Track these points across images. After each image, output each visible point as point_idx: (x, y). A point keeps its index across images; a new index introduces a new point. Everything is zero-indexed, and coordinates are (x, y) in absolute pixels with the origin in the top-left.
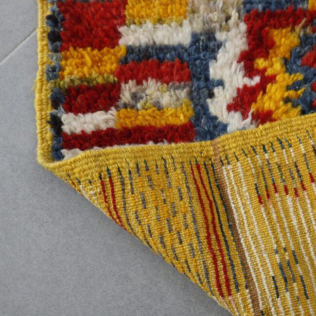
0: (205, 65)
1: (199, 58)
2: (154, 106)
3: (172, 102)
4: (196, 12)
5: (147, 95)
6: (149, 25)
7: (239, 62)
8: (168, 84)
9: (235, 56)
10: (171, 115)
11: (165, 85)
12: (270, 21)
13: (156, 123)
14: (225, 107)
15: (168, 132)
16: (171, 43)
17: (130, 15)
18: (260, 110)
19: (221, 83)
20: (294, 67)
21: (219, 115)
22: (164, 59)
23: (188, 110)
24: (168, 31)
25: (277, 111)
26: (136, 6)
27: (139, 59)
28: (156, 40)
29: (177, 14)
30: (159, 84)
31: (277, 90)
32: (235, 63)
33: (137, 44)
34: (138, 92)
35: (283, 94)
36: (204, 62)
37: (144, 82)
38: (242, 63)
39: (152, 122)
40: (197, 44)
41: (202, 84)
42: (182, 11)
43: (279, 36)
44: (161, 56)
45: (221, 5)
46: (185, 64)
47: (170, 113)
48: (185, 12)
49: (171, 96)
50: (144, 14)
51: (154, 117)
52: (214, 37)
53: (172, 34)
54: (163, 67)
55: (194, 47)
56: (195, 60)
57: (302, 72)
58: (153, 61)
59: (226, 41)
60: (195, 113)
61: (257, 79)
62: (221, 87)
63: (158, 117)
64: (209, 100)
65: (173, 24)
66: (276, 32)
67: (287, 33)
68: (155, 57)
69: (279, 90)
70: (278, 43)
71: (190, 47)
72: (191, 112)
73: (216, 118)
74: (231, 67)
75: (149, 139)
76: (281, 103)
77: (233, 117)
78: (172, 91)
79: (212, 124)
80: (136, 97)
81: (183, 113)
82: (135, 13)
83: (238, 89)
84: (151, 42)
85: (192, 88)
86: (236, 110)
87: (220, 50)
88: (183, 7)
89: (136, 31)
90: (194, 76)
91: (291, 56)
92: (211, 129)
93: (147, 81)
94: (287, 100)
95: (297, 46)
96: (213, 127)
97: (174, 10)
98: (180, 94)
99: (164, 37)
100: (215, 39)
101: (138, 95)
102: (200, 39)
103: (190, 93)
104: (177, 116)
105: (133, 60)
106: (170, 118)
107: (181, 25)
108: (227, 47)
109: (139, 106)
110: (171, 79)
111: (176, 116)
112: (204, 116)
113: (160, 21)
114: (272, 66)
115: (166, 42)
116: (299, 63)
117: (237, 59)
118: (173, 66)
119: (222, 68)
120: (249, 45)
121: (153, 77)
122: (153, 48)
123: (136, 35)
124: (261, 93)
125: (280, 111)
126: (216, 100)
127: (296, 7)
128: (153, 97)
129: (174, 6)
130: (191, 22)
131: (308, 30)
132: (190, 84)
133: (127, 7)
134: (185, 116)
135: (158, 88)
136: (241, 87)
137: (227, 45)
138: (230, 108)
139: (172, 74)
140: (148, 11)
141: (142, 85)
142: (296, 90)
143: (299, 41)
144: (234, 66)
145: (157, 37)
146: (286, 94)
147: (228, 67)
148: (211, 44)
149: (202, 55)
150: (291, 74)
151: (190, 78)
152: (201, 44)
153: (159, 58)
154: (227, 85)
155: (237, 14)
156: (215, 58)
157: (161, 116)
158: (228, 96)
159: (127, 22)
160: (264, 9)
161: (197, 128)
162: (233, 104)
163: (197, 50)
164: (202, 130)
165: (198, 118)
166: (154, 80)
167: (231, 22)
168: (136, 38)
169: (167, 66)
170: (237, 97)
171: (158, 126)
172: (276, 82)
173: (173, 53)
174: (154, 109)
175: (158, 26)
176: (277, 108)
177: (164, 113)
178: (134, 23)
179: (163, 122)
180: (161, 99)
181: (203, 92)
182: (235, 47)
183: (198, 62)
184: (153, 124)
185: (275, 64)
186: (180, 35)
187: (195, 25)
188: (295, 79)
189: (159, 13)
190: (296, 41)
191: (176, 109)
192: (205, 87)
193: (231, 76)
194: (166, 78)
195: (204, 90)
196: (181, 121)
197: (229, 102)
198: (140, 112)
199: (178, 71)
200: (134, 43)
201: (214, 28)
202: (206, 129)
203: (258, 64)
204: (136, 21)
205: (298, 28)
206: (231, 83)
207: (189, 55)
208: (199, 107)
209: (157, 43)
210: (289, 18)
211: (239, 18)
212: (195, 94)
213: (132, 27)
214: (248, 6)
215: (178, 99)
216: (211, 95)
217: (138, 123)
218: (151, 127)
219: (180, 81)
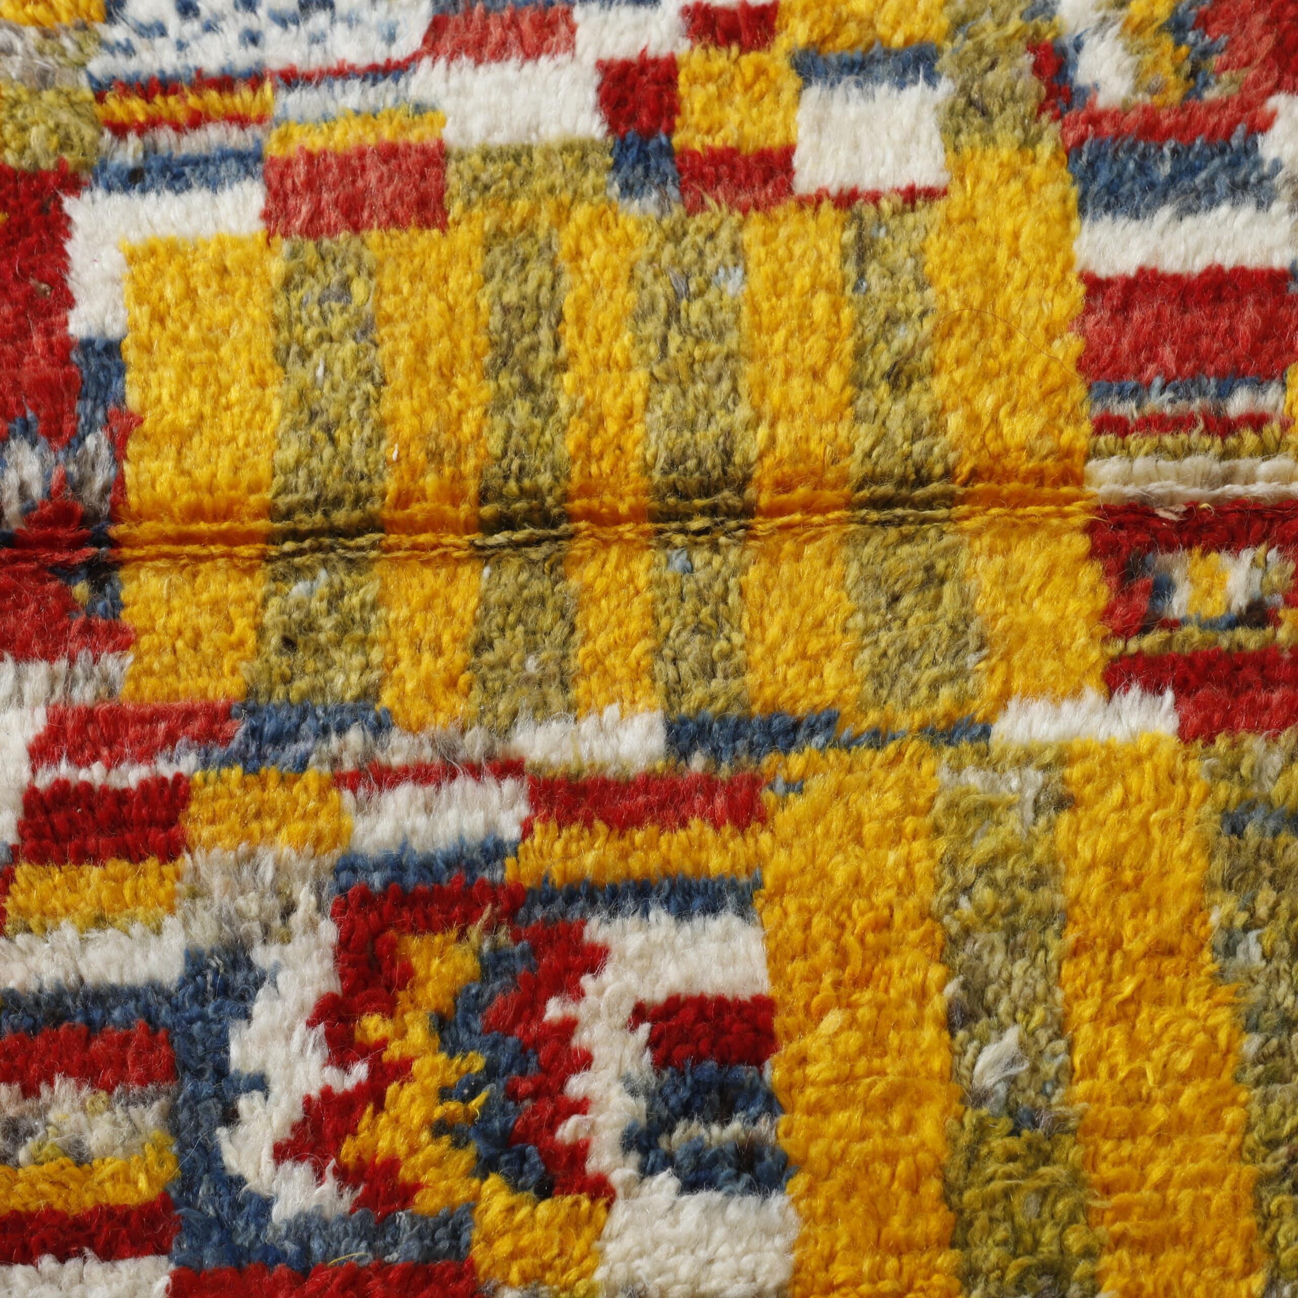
0: (218, 1036)
1: (202, 1017)
2: (66, 1154)
3: (118, 1142)
4: (202, 896)
5: (48, 1124)
6: (68, 932)
7: (311, 1024)
8: (110, 1091)
9: (302, 1008)
10: (113, 1177)
11: (103, 1094)
12: (400, 915)
13: (66, 1201)
14: (266, 1153)
15: (99, 1227)
16: (128, 979)
17: (19, 910)
18: (366, 1157)
19: (259, 1083)
20: (464, 1036)
21: (249, 1172)
22: (104, 1024)
23: (161, 1164)
24: (120, 946)
25: (412, 1160)
26: (37, 884)
27: (35, 1027)
28: (84, 972)
29: (150, 901)
30: (86, 1091)
31: (413, 1100)
32: (301, 1027)
33: (33, 987)
34: (23, 1117)
35: (431, 1112)
36: (216, 1028)
37: (44, 1089)
38: (321, 1028)
39: (54, 1198)
40: (199, 979)
41: (207, 1087)
42: (162, 893)
43: (425, 953)
44: (97, 1014)
45: (269, 875)
46: (161, 1034)
47: (108, 1170)
48: (172, 895)
49: (115, 1123)
50: (58, 905)
51: (64, 1186)
52: (248, 959)
53: (131, 954)
54: (97, 1045)
55: (191, 988)
56: (191, 1021)
57: (481, 1048)
58: (71, 1028)
59: (277, 967)
60: (182, 1169)
61: (360, 1071)
62: (257, 1095)
63: (72, 1185)
64: (222, 1132)
65: (136, 930)
66: (414, 943)
67: (446, 943)
68: (78, 1020)
69: (419, 1100)
70: (421, 973)
71: (180, 988)
72: (169, 1166)
73: (240, 1181)
74: (288, 1038)
75: (44, 1249)
76: (425, 1136)
77: (288, 1178)
78: (118, 1109)
79: (226, 1199)
80: (16, 1131)
81: (147, 1171)
82: (34, 904)
83: (308, 1100)
84: (73, 978)
85: (175, 1099)
86: (299, 1158)
87: (261, 992)
88: (167, 883)
89: (32, 951)
90: (185, 1067)
91: (456, 1007)
92: (226, 1212)
93: (51, 1083)
94: (439, 1128)
95: (473, 980)
96: (230, 1205)
97: (142, 893)
98: (142, 1116)
99: (108, 963)
100: (250, 966)
101: (23, 1125)
102: (209, 966)
103: (170, 1116)
104: (131, 1181)
105: (15, 1029)
106: (108, 1186)
107: (158, 931)
108: (280, 985)
109: (22, 1155)
110: (121, 1077)
111: (127, 1180)
112: (206, 1177)
113: (100, 921)
114: (402, 1034)
115: (113, 978)
116: (477, 1025)
117: (307, 1016)
118: (125, 1041)
119: (264, 1040)
120: (342, 977)
121: (68, 1073)
122: (75, 995)
123: (32, 962)
124: (369, 1109)
125: (420, 1158)
126: (242, 1130)
127: (474, 878)
128: (66, 1128)
129: (142, 880)
130: (186, 924)
131: (503, 936)
132: (173, 1089)
133: (13, 888)
134: (150, 1180)
135: (83, 1103)
136: (315, 1093)
137: (280, 978)
138: (280, 1153)
139: (124, 1063)
140: (70, 899)
141: (39, 1096)
142: (466, 1100)
143: (477, 964)
144: (297, 1037)
145: (89, 966)
146: (438, 1112)
147: (281, 1038)
148: (238, 979)
149: (210, 1010)
150: (452, 1055)
151: (172, 1072)
152: (210, 978)
153: (89, 1023)
154: (276, 1088)
155: (313, 899)
156: (247, 1016)
157: (81, 1183)
158: (277, 1121)
159: (8, 927)
160: (386, 884)
161: (183, 1210)
162: (290, 1144)
163: (199, 996)
164: (197, 1215)
165: (188, 1182)
166: (72, 1081)
167: (297, 919)
168: (30, 971)
169: (110, 1043)
170: (305, 1121)
171: (74, 1210)
172: (411, 1079)
173: (132, 1005)
174: (62, 1160)
175: (94, 934)
176: (413, 1150)
177: (91, 1171)
178: (29, 930)
179: (89, 1201)
180: (87, 1133)
181: (208, 1109)
182: (303, 984)
183: (197, 1027)
184: (59, 1205)
185: (411, 1030)
186: (152, 956)
187: (196, 929)
188: (464, 1067)
189: (99, 901)
190: (470, 965)
191: (127, 1159)
192: (216, 1095)
193: (289, 1065)
194: (108, 1075)
195: (210, 1103)
196: (139, 1192)
197: (279, 1138)
198: (21, 1173)
199: (139, 1054)
200: (23, 983)
201: (248, 934)
202: (211, 1211)
203: (364, 1031)
204: (33, 923)
205: (474, 932)
206: (290, 1082)
207: (176, 1008)
208: (191, 1152)
209: (89, 980)
210: (452, 906)
211: (319, 908)
212: (184, 1115)
213: (21, 939)
214: (344, 876)
215: (135, 1131)
216: (230, 1117)
217: (15, 1203)
218: (51, 1211)
219: (143, 1081)
